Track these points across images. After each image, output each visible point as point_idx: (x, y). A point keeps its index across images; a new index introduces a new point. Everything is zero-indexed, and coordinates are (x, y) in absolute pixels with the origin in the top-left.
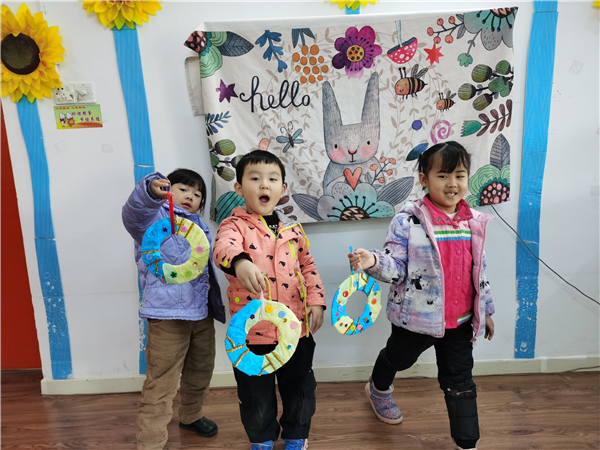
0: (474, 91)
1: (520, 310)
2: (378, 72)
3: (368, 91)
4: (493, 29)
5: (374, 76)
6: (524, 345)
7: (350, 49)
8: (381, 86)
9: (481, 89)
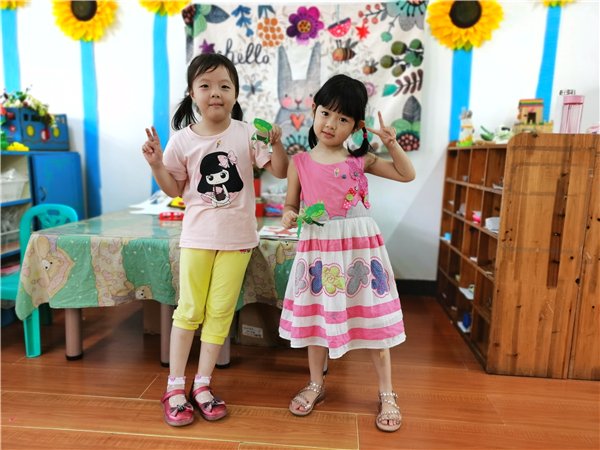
0: (393, 61)
2: (321, 41)
3: (313, 56)
4: (408, 15)
5: (317, 45)
7: (300, 23)
8: (322, 52)
9: (399, 61)
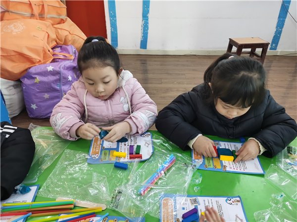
1: (276, 32)
6: (274, 45)
